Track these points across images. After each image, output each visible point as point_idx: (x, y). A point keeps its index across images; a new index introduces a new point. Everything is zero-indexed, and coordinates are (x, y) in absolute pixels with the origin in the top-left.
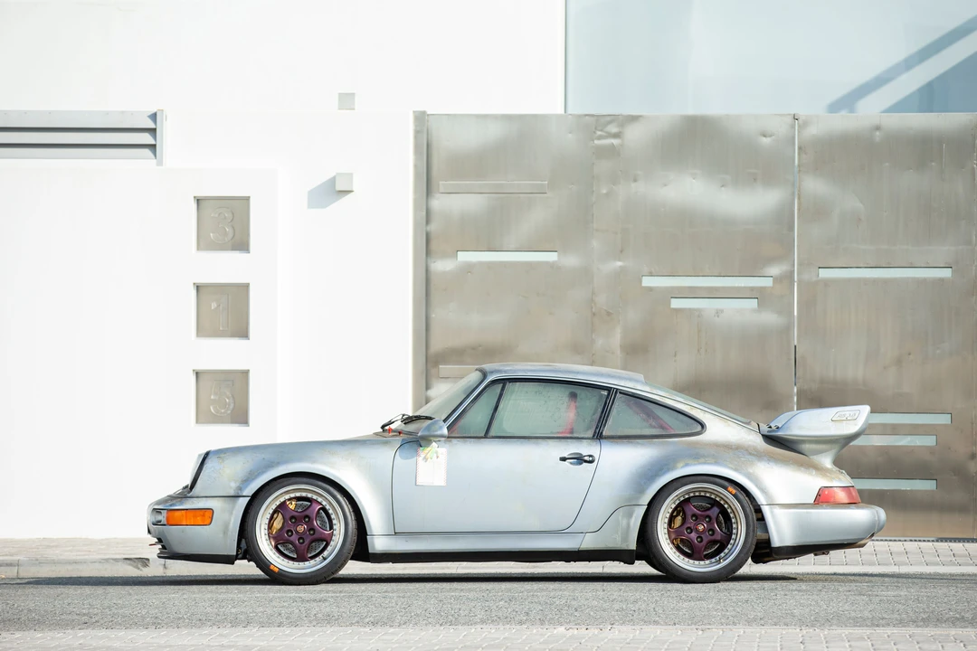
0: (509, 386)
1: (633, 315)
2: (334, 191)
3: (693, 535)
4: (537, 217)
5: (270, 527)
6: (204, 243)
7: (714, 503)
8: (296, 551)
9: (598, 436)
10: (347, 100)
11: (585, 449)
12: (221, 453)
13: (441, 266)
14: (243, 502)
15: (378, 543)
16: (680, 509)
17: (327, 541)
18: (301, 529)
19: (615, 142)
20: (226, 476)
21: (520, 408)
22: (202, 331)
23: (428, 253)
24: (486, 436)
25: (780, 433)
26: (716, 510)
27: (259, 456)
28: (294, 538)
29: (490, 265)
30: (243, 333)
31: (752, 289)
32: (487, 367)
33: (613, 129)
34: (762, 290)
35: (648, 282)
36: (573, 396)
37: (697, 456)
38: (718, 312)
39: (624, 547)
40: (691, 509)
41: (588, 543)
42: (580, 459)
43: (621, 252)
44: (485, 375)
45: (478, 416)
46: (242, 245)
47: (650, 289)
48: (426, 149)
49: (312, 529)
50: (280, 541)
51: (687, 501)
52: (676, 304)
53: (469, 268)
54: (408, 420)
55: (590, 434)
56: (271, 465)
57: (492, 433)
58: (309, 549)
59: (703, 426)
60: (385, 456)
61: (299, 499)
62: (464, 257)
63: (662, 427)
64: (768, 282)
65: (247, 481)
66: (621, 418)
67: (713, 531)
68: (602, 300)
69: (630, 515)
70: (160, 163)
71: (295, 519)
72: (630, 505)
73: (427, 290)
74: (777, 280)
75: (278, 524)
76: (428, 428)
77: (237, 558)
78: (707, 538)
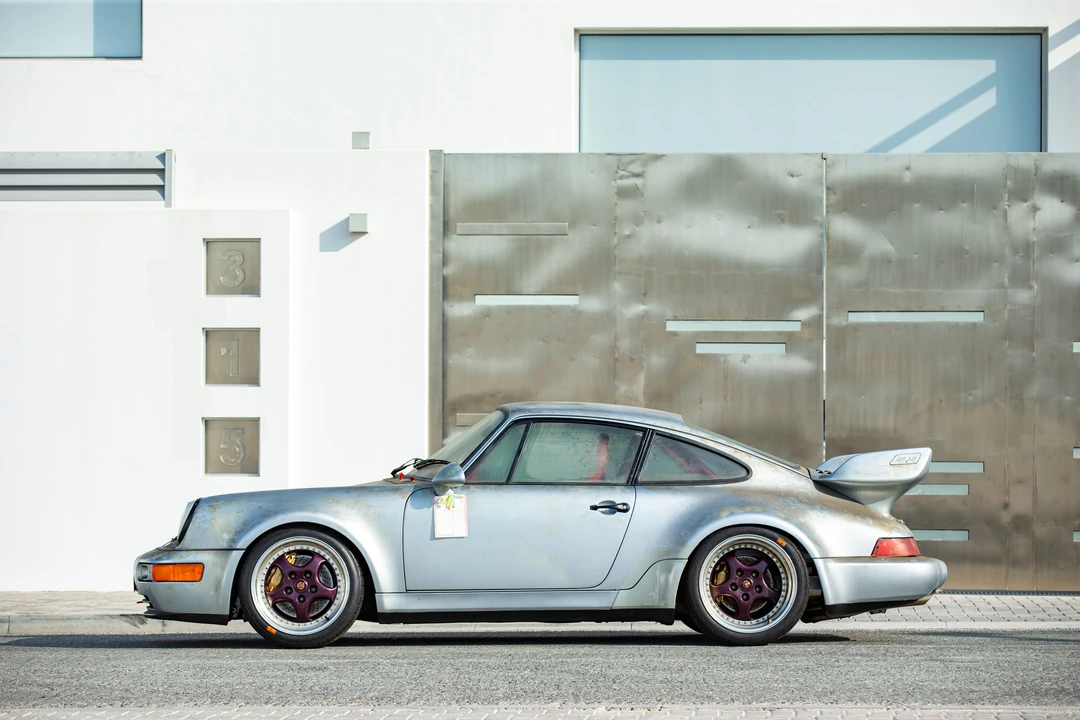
0: (533, 426)
1: (657, 360)
2: (347, 232)
3: (739, 593)
4: (558, 259)
5: (267, 583)
6: (214, 288)
7: (761, 556)
8: (296, 610)
9: (633, 483)
10: (361, 139)
11: (618, 496)
12: (214, 501)
13: (459, 310)
14: (237, 556)
15: (388, 602)
16: (724, 562)
17: (331, 599)
18: (301, 585)
19: (638, 181)
20: (219, 526)
21: (545, 451)
22: (211, 378)
23: (445, 296)
24: (508, 482)
25: (832, 479)
26: (763, 565)
27: (254, 505)
28: (294, 596)
29: (510, 310)
30: (254, 380)
31: (780, 333)
32: (508, 406)
33: (636, 168)
34: (790, 335)
35: (671, 326)
36: (605, 438)
37: (743, 502)
38: (745, 358)
39: (662, 605)
40: (737, 563)
41: (622, 601)
42: (612, 508)
43: (644, 296)
44: (506, 414)
45: (499, 461)
46: (252, 288)
47: (675, 334)
48: (442, 190)
49: (313, 585)
50: (277, 600)
51: (731, 554)
52: (701, 349)
53: (487, 313)
54: (421, 465)
55: (623, 479)
56: (267, 515)
57: (515, 479)
58: (310, 608)
59: (748, 470)
60: (395, 504)
61: (299, 552)
62: (483, 301)
63: (703, 472)
64: (795, 327)
65: (241, 532)
66: (657, 463)
67: (761, 587)
68: (625, 344)
69: (668, 570)
70: (169, 205)
71: (295, 574)
72: (668, 558)
73: (444, 336)
74: (805, 324)
75: (275, 580)
76: (443, 473)
77: (230, 617)
78: (753, 595)
